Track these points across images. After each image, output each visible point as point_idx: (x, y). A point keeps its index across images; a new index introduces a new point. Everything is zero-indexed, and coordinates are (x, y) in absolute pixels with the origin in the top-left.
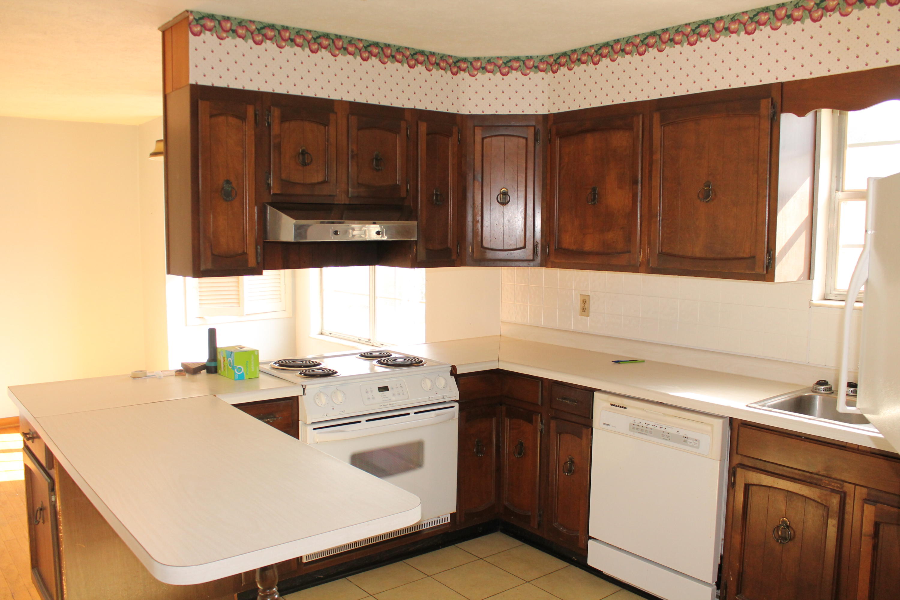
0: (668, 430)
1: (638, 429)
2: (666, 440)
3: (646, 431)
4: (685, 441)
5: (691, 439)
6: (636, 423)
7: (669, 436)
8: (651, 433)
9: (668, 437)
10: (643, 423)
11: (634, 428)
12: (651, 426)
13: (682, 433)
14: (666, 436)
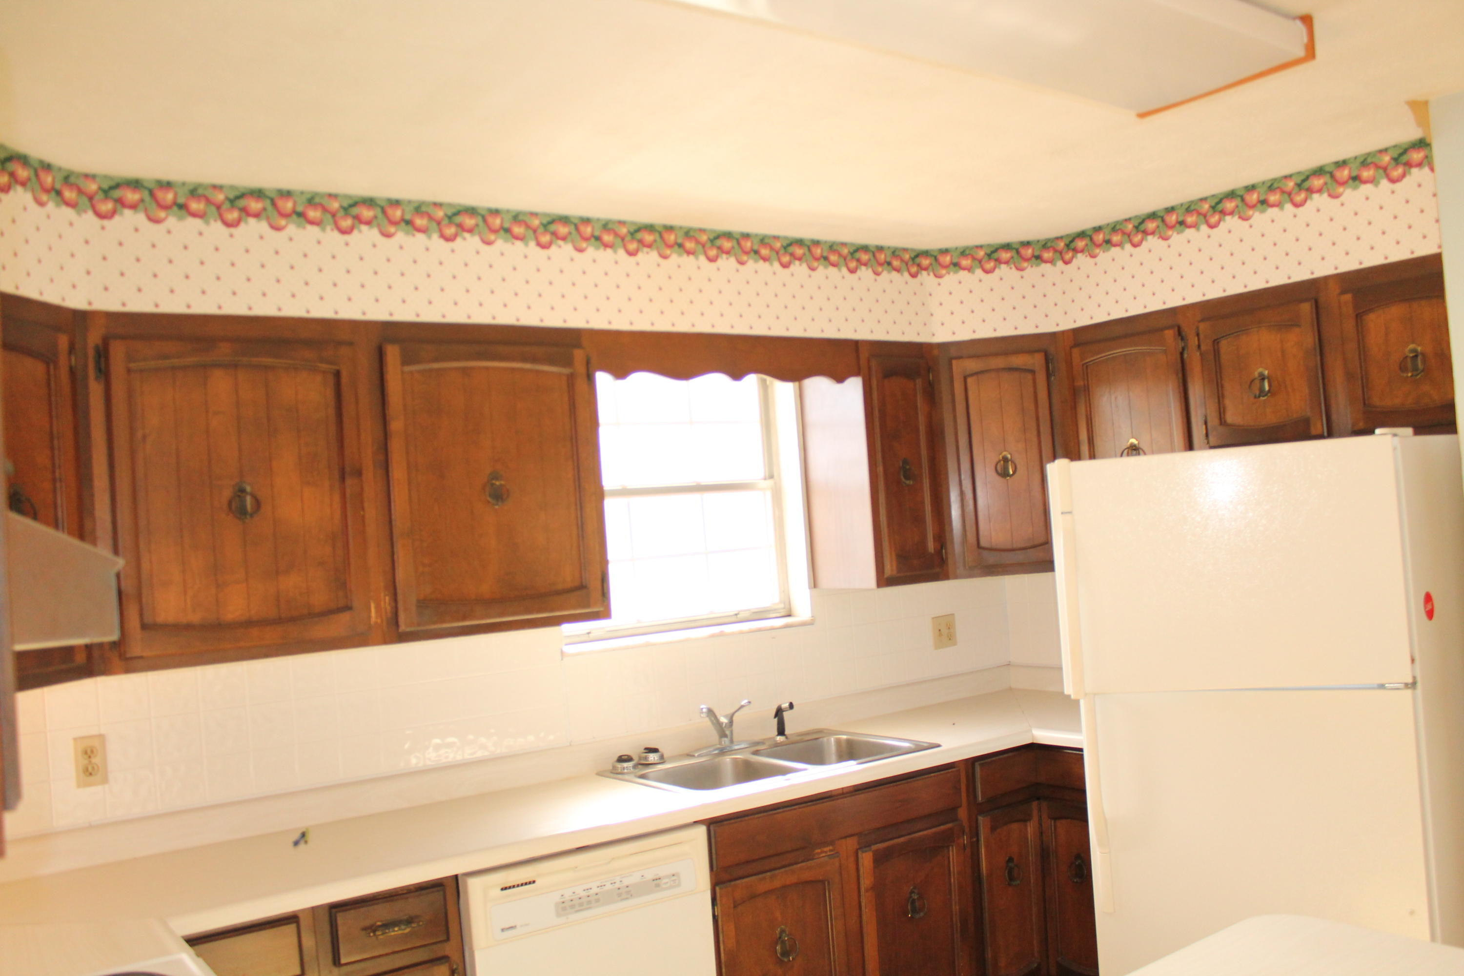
0: (626, 882)
1: (572, 907)
2: (627, 899)
3: (589, 902)
4: (658, 885)
5: (667, 877)
6: (567, 897)
7: (630, 891)
8: (597, 901)
9: (628, 892)
10: (580, 892)
11: (564, 909)
12: (595, 890)
13: (650, 875)
14: (625, 893)
